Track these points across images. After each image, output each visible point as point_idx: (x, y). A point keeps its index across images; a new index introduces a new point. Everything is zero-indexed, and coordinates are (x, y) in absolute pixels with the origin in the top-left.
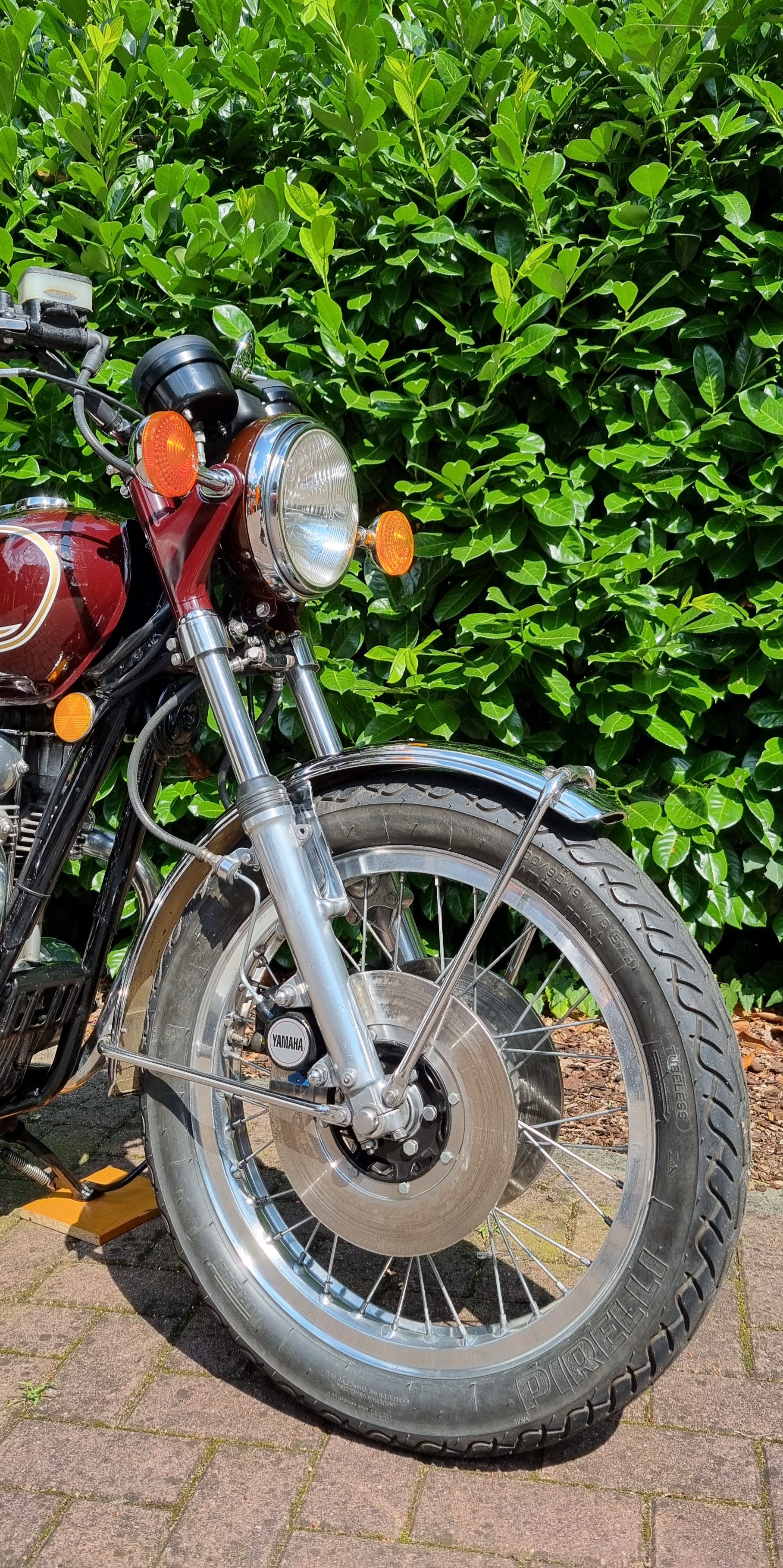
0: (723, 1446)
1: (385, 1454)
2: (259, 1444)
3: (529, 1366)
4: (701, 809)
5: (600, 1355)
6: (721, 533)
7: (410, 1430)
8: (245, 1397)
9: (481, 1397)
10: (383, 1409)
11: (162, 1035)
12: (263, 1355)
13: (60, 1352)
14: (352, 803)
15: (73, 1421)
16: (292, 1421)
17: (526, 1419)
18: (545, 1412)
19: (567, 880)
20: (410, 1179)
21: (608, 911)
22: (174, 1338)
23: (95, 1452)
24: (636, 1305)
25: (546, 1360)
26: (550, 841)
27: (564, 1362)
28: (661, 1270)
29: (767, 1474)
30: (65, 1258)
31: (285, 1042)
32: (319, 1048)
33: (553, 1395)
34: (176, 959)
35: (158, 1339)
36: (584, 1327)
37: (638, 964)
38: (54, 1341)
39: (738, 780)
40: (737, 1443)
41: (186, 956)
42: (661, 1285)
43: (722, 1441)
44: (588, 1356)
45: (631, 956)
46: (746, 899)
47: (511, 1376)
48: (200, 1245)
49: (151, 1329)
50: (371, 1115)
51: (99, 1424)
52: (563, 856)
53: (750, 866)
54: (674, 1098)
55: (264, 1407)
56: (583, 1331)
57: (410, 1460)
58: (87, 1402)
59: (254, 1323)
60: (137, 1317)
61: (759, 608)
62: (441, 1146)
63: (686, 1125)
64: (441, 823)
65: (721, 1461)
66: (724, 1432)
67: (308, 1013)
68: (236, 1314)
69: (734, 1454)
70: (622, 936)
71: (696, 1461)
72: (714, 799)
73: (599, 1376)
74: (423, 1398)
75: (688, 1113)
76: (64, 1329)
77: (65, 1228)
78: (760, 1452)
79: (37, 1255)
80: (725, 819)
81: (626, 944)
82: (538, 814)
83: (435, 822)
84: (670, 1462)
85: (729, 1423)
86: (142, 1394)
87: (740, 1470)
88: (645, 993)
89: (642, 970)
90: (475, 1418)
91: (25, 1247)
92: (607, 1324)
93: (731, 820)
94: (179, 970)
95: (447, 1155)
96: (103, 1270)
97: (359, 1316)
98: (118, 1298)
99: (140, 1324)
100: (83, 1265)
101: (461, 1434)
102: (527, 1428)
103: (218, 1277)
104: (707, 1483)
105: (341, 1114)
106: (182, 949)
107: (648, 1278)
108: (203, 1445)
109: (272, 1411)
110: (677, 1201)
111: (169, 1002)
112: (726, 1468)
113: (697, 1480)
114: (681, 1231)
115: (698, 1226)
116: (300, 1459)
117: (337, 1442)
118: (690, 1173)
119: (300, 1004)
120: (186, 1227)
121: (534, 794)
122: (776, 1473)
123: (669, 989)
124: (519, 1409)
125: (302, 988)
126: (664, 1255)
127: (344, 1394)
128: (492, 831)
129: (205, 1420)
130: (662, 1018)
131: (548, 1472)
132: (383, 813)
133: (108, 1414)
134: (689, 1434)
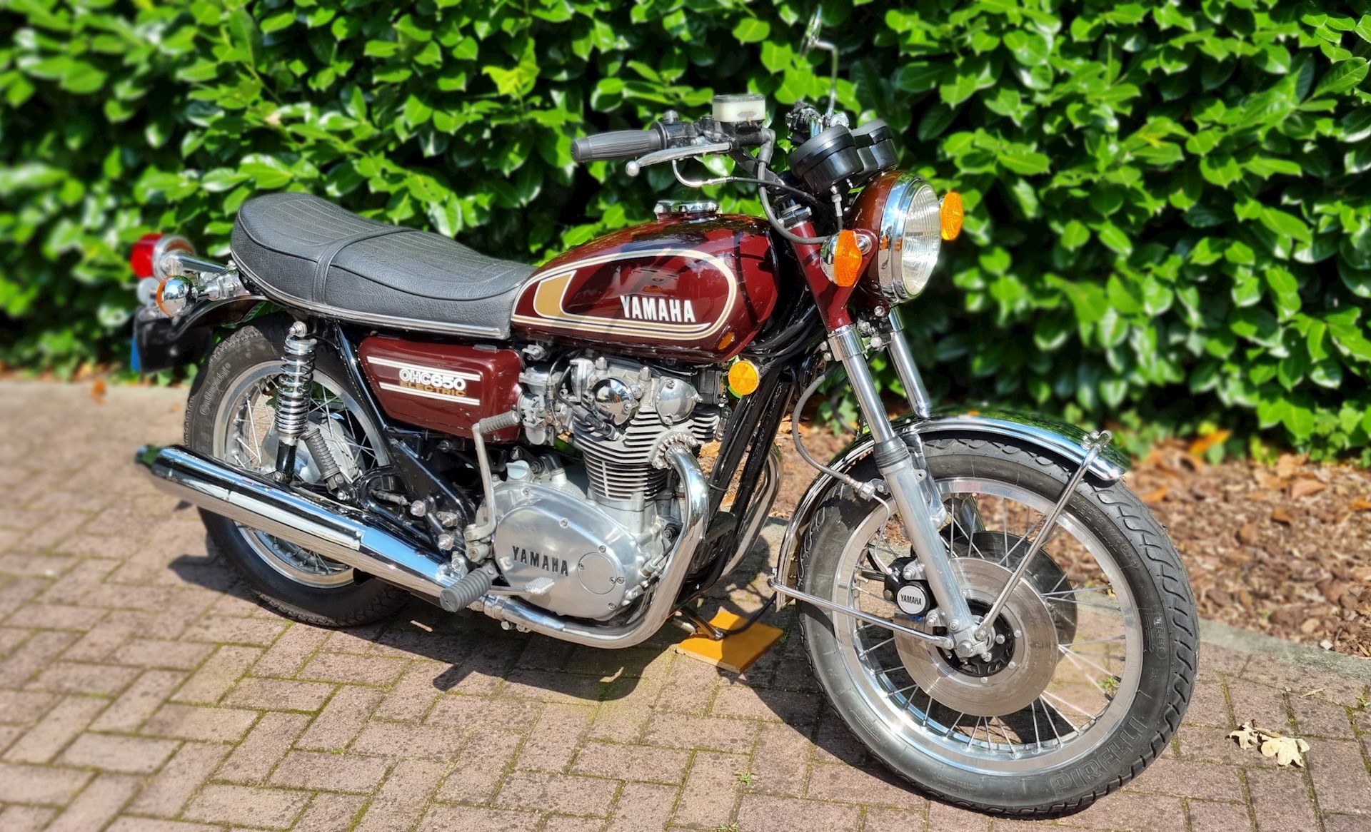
0: (1163, 803)
1: (966, 812)
2: (889, 807)
3: (1058, 772)
4: (1138, 296)
5: (1102, 769)
6: (1174, 63)
7: (983, 802)
8: (872, 778)
9: (1028, 788)
10: (966, 791)
11: (814, 580)
12: (888, 760)
13: (748, 750)
14: (949, 451)
15: (775, 794)
16: (905, 793)
17: (1056, 799)
18: (1066, 797)
19: (1096, 513)
20: (987, 675)
21: (1122, 534)
22: (814, 739)
23: (796, 813)
24: (1125, 746)
25: (1068, 769)
26: (1086, 488)
27: (1080, 772)
28: (1142, 729)
29: (1190, 819)
30: (720, 683)
31: (908, 599)
32: (932, 603)
33: (1073, 788)
34: (823, 535)
35: (804, 741)
36: (1092, 754)
37: (1139, 565)
38: (740, 743)
39: (1170, 269)
40: (1172, 801)
41: (829, 534)
42: (1141, 736)
43: (1163, 799)
44: (1095, 770)
45: (1135, 561)
46: (1169, 362)
47: (1048, 776)
48: (845, 700)
49: (796, 733)
50: (968, 645)
51: (791, 797)
52: (1094, 499)
53: (1175, 338)
54: (1156, 640)
55: (886, 785)
56: (1091, 756)
57: (981, 815)
58: (779, 782)
59: (883, 743)
60: (784, 726)
61: (1201, 126)
62: (1008, 659)
63: (1162, 655)
64: (1011, 470)
65: (1163, 812)
66: (1163, 794)
67: (925, 584)
68: (870, 738)
69: (1170, 808)
70: (1130, 549)
71: (1148, 812)
72: (1151, 289)
73: (1101, 780)
74: (991, 785)
75: (1165, 649)
76: (743, 735)
77: (715, 662)
78: (1185, 806)
79: (701, 682)
80: (1158, 305)
81: (1133, 554)
82: (1080, 473)
83: (1007, 469)
84: (1133, 813)
85: (1166, 788)
86: (809, 778)
87: (1173, 817)
88: (1142, 582)
89: (1142, 569)
90: (1024, 797)
91: (690, 675)
92: (1108, 754)
93: (1162, 305)
94: (825, 542)
95: (1012, 664)
96: (750, 692)
97: (945, 739)
98: (769, 714)
99: (789, 731)
100: (734, 689)
101: (1016, 805)
102: (1056, 803)
103: (859, 719)
104: (1155, 825)
105: (948, 643)
106: (827, 529)
107: (1134, 732)
108: (857, 808)
109: (891, 787)
110: (1154, 694)
111: (818, 561)
112: (1166, 816)
113: (1149, 824)
114: (1156, 710)
115: (1167, 707)
116: (917, 815)
117: (936, 806)
118: (1164, 680)
119: (919, 578)
120: (835, 690)
121: (1078, 461)
122: (1194, 818)
123: (1158, 580)
124: (1052, 794)
125: (920, 568)
126: (1145, 722)
127: (941, 782)
128: (1046, 479)
129: (854, 794)
130: (1152, 596)
131: (1063, 821)
132: (970, 459)
133: (795, 790)
134: (1143, 796)
